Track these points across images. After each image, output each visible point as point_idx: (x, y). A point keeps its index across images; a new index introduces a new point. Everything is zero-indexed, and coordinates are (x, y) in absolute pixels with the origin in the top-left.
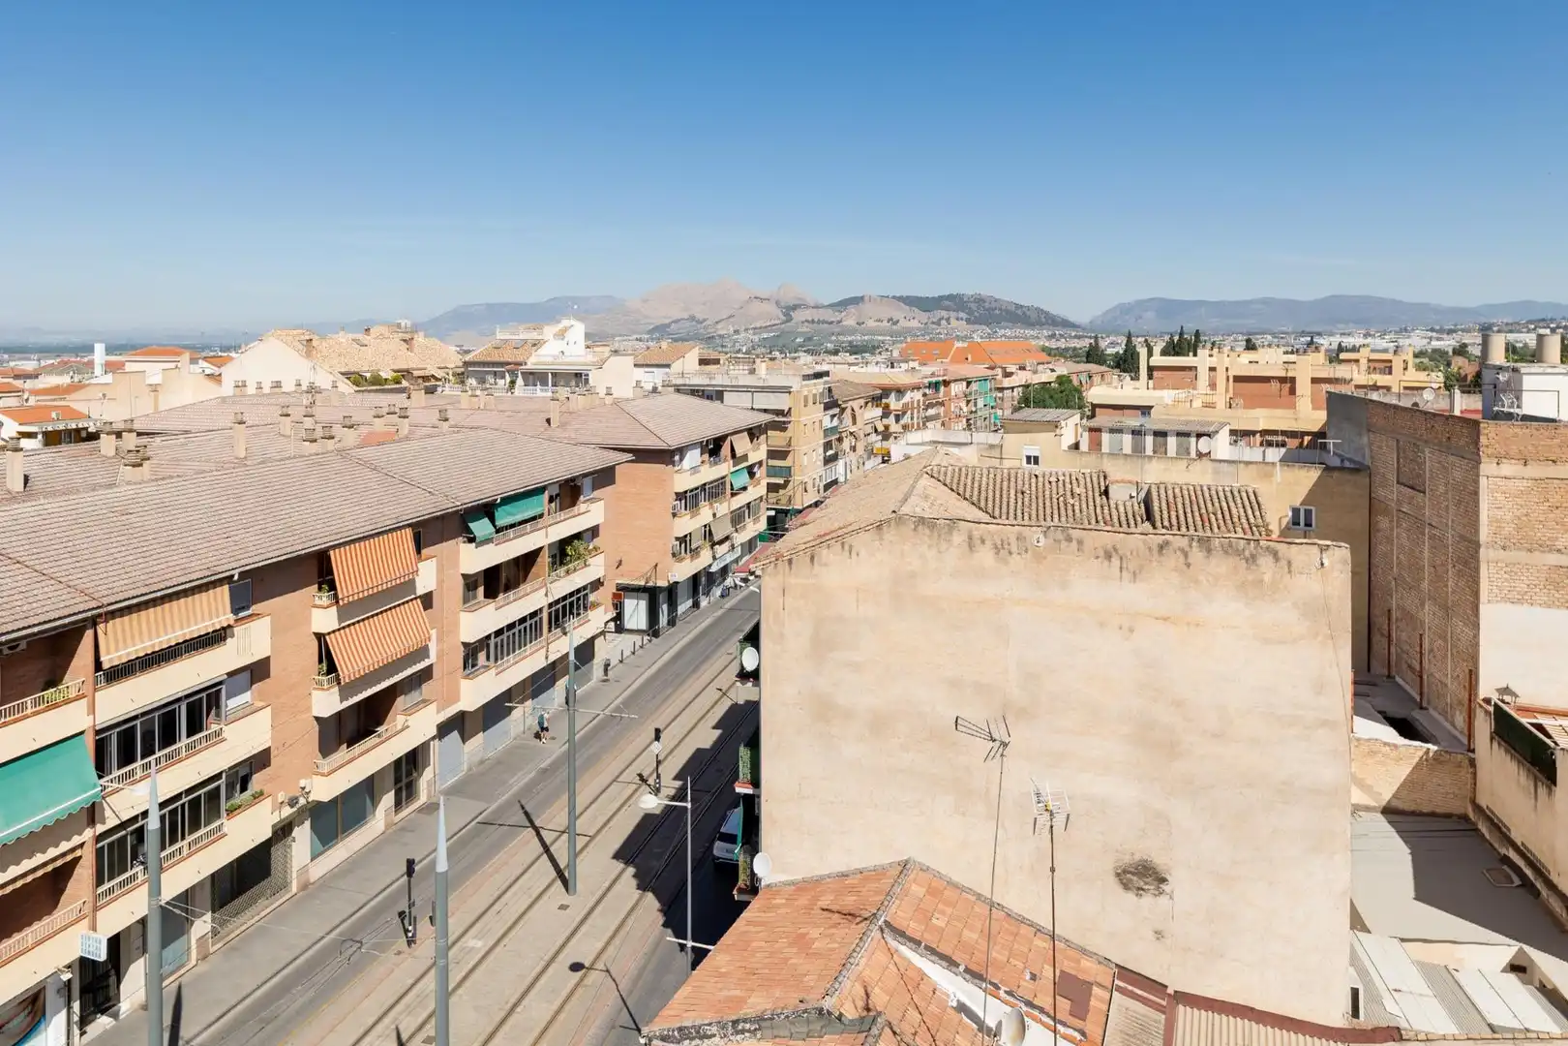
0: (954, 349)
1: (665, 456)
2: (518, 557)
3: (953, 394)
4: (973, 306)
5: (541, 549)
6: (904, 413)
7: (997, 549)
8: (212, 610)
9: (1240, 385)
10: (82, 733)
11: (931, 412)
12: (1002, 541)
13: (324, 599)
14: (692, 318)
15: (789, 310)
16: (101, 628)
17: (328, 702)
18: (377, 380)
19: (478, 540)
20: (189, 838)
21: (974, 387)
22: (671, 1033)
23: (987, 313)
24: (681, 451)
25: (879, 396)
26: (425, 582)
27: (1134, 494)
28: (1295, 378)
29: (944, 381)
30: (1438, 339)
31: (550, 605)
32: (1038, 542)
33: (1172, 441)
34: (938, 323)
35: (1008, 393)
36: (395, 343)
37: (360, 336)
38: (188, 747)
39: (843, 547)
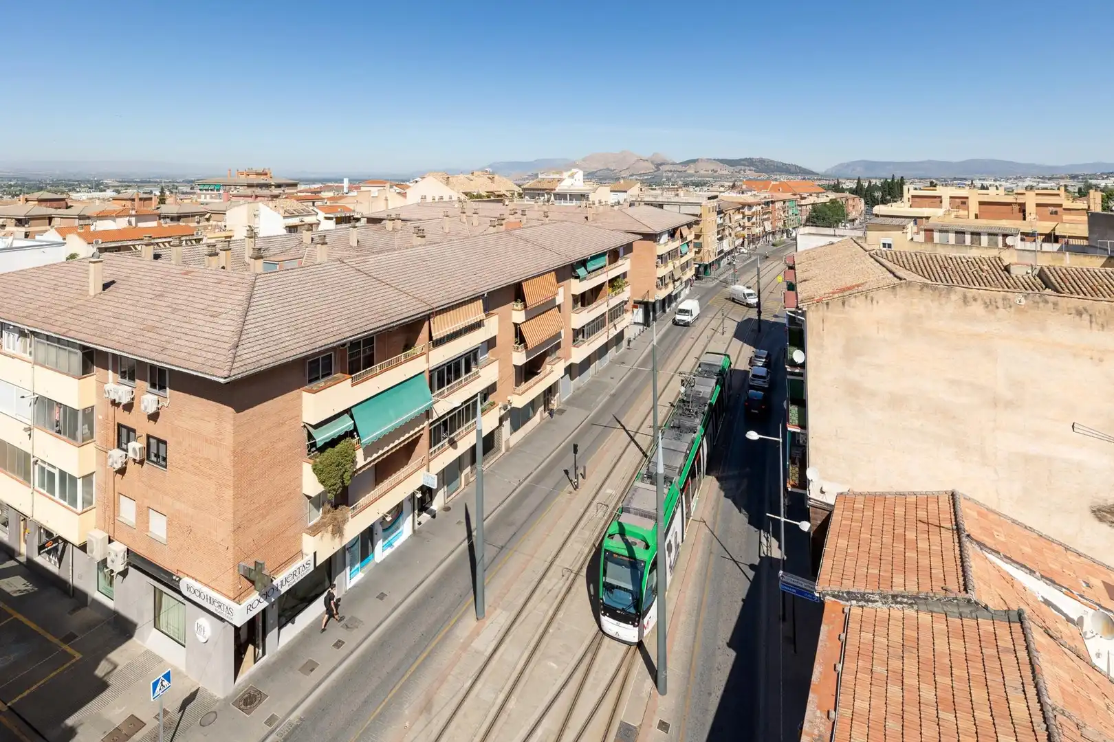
0: (771, 185)
1: (652, 237)
2: (592, 289)
3: (777, 207)
4: (759, 164)
5: (604, 283)
6: (752, 217)
7: (986, 305)
8: (475, 312)
9: (982, 206)
10: (424, 372)
11: (765, 217)
12: (990, 300)
13: (519, 306)
14: (608, 169)
15: (658, 166)
16: (432, 320)
17: (520, 358)
18: (479, 196)
19: (581, 278)
20: (466, 426)
21: (787, 204)
22: (841, 594)
23: (767, 168)
24: (660, 235)
25: (740, 208)
26: (559, 300)
27: (1030, 271)
28: (1025, 204)
29: (772, 201)
30: (1043, 183)
31: (609, 311)
32: (1020, 302)
33: (968, 238)
34: (739, 172)
35: (804, 208)
36: (485, 179)
37: (470, 176)
38: (466, 379)
39: (866, 297)
